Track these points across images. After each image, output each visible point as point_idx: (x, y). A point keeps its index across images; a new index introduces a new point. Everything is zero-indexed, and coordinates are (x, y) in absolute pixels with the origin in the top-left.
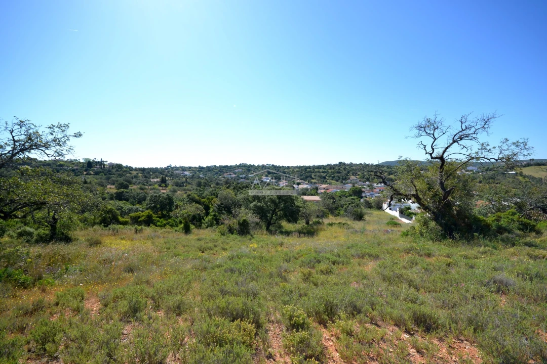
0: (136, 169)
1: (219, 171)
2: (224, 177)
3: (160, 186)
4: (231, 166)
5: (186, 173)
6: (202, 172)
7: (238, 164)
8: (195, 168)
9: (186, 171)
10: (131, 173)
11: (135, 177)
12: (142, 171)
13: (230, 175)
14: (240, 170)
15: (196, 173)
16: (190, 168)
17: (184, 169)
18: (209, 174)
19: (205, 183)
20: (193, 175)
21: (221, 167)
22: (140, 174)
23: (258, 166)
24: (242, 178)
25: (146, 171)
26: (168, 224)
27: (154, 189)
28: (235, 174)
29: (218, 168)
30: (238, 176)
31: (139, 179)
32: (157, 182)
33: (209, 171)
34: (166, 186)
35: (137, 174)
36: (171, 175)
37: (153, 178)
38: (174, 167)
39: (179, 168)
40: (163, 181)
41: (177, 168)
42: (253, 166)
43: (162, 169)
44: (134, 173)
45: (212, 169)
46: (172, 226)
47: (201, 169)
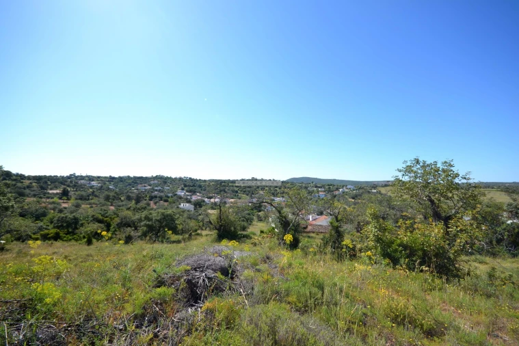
0: (29, 178)
1: (133, 182)
2: (137, 189)
3: (61, 199)
4: (146, 178)
5: (94, 183)
6: (112, 183)
7: (154, 176)
8: (105, 177)
9: (93, 181)
10: (22, 183)
11: (28, 187)
12: (37, 180)
13: (145, 186)
14: (156, 182)
15: (105, 184)
16: (99, 177)
17: (91, 179)
18: (121, 185)
19: (114, 196)
20: (102, 187)
21: (135, 177)
22: (34, 184)
23: (176, 178)
24: (156, 190)
25: (43, 180)
26: (73, 239)
27: (53, 203)
28: (150, 186)
29: (132, 178)
30: (153, 189)
31: (32, 189)
32: (57, 194)
33: (122, 181)
34: (68, 199)
35: (31, 183)
36: (75, 186)
37: (51, 189)
38: (78, 176)
39: (85, 177)
40: (65, 194)
41: (82, 178)
42: (170, 178)
43: (63, 177)
44: (27, 182)
45: (125, 180)
46: (77, 240)
47: (112, 179)
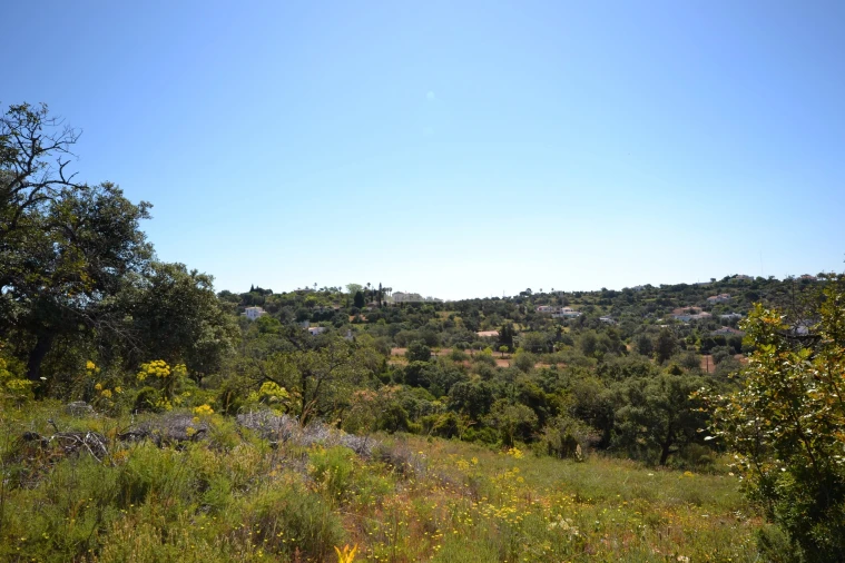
0: (449, 306)
1: (659, 302)
2: (671, 322)
3: (497, 350)
4: (696, 286)
5: (568, 311)
6: (609, 307)
7: (719, 279)
8: (593, 294)
9: (567, 304)
10: (438, 317)
11: (447, 325)
12: (461, 309)
13: (693, 312)
14: (724, 296)
15: (591, 310)
16: (579, 295)
17: (561, 299)
18: (628, 312)
19: (605, 342)
20: (583, 318)
21: (665, 288)
22: (457, 319)
23: (789, 281)
24: (725, 323)
25: (471, 310)
26: (480, 437)
27: (481, 358)
28: (708, 310)
29: (656, 291)
30: (715, 318)
31: (453, 330)
32: (493, 338)
33: (631, 301)
34: (511, 350)
35: (451, 317)
36: (528, 319)
37: (485, 329)
38: (537, 296)
39: (549, 296)
40: (506, 339)
41: (543, 298)
42: (771, 281)
43: (507, 300)
44: (445, 315)
45: (639, 297)
46: (486, 441)
47: (607, 297)
